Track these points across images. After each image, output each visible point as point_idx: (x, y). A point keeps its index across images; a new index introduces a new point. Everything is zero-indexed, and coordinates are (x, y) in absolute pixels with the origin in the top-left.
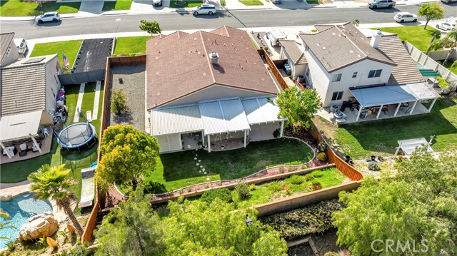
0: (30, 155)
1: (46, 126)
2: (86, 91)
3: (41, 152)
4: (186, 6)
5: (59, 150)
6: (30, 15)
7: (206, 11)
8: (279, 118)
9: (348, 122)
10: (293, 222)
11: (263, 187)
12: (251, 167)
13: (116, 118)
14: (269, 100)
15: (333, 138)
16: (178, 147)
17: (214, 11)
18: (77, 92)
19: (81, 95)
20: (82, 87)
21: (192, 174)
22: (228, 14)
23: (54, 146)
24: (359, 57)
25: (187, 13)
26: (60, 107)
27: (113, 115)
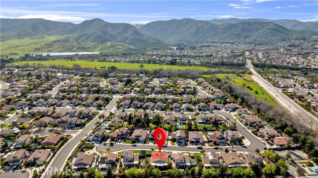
6: (131, 143)
8: (167, 165)
14: (166, 162)
17: (165, 146)
22: (168, 147)
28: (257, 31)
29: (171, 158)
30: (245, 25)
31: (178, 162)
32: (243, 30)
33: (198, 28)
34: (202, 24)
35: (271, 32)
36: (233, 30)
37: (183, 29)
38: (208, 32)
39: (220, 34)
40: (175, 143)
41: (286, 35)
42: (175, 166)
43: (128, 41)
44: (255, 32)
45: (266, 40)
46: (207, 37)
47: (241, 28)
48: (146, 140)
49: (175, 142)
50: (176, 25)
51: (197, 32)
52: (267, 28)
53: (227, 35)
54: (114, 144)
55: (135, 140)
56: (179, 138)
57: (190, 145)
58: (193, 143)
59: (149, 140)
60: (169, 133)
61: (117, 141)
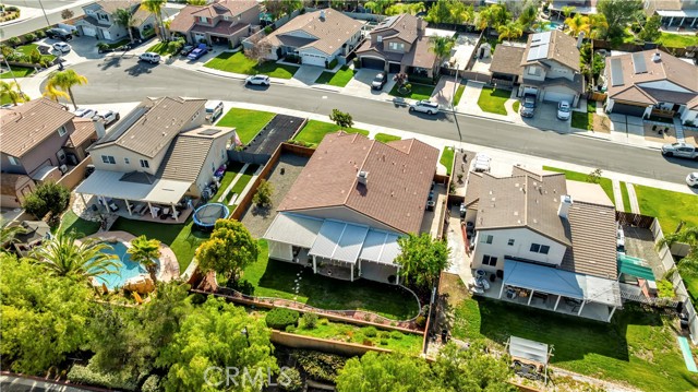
0: (168, 221)
1: (193, 198)
2: (245, 173)
3: (177, 221)
4: (409, 96)
5: (191, 224)
6: (245, 73)
7: (425, 109)
8: (395, 262)
9: (488, 295)
10: (325, 364)
11: (336, 326)
12: (343, 303)
13: (255, 209)
15: (454, 306)
16: (289, 257)
17: (434, 111)
18: (237, 172)
19: (240, 175)
20: (244, 169)
21: (285, 287)
22: (452, 117)
23: (189, 219)
24: (518, 223)
25: (405, 106)
26: (213, 183)
27: (254, 205)
29: (454, 203)
31: (499, 249)
40: (509, 103)
42: (469, 280)
48: (335, 63)
49: (506, 94)
54: (156, 63)
55: (274, 56)
56: (537, 73)
57: (612, 126)
58: (630, 119)
59: (352, 67)
60: (483, 50)
61: (183, 52)
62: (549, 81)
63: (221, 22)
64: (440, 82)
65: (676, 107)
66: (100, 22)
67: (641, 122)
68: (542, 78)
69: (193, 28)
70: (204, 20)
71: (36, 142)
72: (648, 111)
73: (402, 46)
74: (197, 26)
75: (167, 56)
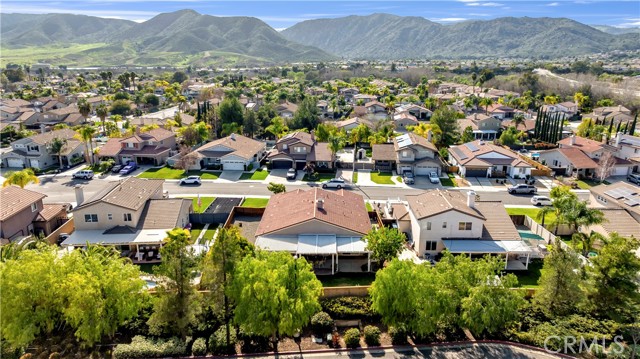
0: (154, 261)
2: (209, 228)
4: (318, 180)
6: (176, 178)
7: (336, 185)
8: (365, 250)
14: (361, 239)
17: (343, 185)
18: (201, 229)
19: (204, 231)
20: (207, 226)
22: (357, 188)
24: (447, 208)
25: (317, 185)
28: (533, 35)
30: (506, 24)
31: (437, 233)
32: (502, 32)
33: (405, 32)
34: (413, 23)
35: (565, 36)
36: (481, 34)
37: (372, 34)
38: (426, 38)
39: (453, 43)
40: (394, 177)
41: (599, 41)
43: (251, 50)
44: (528, 38)
45: (556, 51)
46: (424, 49)
47: (498, 29)
48: (251, 166)
49: (389, 173)
50: (356, 27)
51: (403, 38)
52: (554, 28)
53: (467, 43)
54: (91, 179)
55: (198, 167)
56: (409, 156)
57: (469, 183)
58: (479, 179)
59: (265, 169)
60: (361, 153)
61: (114, 169)
62: (417, 160)
63: (146, 147)
64: (338, 172)
65: (505, 168)
66: (28, 153)
67: (487, 179)
68: (412, 159)
69: (122, 152)
70: (131, 146)
71: (15, 210)
72: (489, 172)
73: (305, 148)
74: (125, 150)
75: (99, 174)
